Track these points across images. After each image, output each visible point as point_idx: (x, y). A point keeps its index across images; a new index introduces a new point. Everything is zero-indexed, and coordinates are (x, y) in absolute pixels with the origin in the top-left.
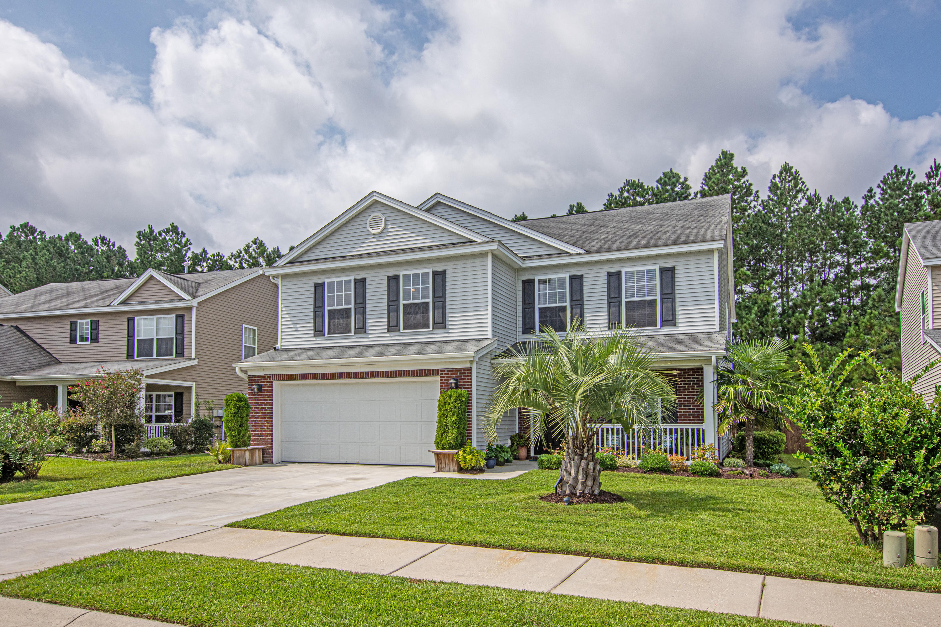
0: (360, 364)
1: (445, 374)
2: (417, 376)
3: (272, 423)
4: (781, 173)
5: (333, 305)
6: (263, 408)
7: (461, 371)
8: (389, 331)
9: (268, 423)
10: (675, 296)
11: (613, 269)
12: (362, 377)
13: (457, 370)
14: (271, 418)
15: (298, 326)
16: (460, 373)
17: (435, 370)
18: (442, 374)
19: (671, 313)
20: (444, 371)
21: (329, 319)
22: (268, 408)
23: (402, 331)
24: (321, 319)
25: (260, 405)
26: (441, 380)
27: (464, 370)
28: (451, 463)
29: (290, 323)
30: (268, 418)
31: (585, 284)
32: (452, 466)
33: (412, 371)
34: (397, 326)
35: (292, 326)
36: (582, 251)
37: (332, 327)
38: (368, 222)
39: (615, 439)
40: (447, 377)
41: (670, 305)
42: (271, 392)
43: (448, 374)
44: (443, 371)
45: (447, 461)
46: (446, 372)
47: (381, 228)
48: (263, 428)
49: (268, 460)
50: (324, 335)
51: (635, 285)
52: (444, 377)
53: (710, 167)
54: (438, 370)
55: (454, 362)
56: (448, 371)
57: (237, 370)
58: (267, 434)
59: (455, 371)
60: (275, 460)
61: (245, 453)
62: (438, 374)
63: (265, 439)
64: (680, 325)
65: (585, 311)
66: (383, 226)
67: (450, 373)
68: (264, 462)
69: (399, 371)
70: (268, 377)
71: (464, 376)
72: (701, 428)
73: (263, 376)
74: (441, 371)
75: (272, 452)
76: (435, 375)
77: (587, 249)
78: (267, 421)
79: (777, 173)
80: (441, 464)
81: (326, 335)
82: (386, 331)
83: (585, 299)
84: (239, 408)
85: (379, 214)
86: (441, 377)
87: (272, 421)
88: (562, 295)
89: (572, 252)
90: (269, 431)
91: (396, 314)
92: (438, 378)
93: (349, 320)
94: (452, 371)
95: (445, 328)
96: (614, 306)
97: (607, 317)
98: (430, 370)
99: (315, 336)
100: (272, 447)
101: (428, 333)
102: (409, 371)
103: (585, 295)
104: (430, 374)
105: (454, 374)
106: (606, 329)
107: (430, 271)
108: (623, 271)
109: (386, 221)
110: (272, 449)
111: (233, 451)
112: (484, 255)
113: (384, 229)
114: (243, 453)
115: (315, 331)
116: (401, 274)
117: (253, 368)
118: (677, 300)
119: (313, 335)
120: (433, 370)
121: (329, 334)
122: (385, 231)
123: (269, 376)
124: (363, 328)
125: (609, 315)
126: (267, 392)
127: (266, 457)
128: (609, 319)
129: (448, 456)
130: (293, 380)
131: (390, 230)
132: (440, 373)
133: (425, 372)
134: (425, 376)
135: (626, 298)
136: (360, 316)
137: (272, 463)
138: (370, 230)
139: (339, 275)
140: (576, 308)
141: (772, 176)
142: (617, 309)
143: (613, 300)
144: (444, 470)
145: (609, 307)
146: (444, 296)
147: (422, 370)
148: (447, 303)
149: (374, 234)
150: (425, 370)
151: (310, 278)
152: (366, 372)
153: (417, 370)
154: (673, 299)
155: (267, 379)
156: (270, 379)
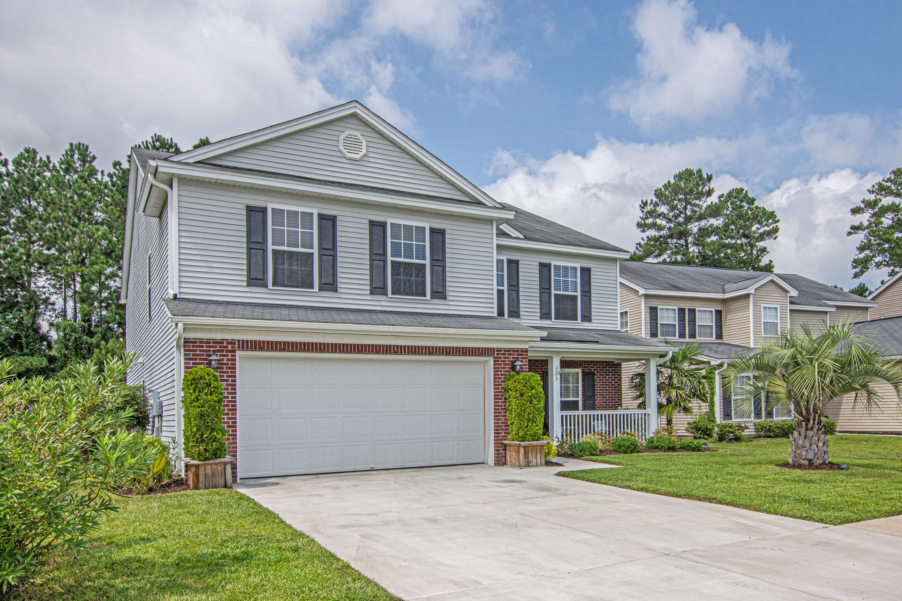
0: (396, 335)
1: (502, 354)
2: (469, 355)
3: (236, 418)
5: (282, 245)
7: (518, 351)
8: (372, 293)
9: (228, 418)
10: (591, 295)
11: (545, 260)
12: (396, 353)
13: (515, 350)
14: (234, 410)
16: (517, 355)
17: (491, 348)
18: (498, 354)
19: (588, 309)
20: (501, 351)
21: (276, 264)
23: (390, 295)
24: (260, 262)
26: (495, 361)
27: (522, 351)
30: (229, 410)
31: (520, 270)
33: (463, 348)
34: (383, 288)
36: (522, 237)
37: (280, 276)
38: (341, 139)
40: (504, 358)
41: (587, 302)
42: (233, 368)
43: (505, 354)
44: (499, 350)
46: (503, 352)
47: (361, 154)
49: (235, 477)
50: (266, 286)
51: (561, 279)
52: (501, 358)
54: (494, 349)
55: (513, 341)
56: (504, 351)
59: (513, 351)
60: (238, 478)
62: (494, 354)
64: (594, 321)
65: (521, 297)
66: (363, 151)
67: (507, 353)
70: (228, 343)
71: (521, 358)
72: (646, 412)
73: (221, 342)
74: (497, 351)
75: (237, 465)
76: (490, 355)
77: (527, 235)
78: (228, 414)
81: (270, 286)
82: (370, 293)
83: (520, 286)
86: (496, 358)
88: (501, 278)
90: (232, 431)
91: (382, 271)
92: (491, 360)
93: (310, 270)
95: (445, 298)
96: (545, 297)
97: (539, 307)
98: (485, 348)
99: (249, 285)
101: (428, 302)
102: (460, 348)
103: (520, 282)
104: (485, 354)
105: (511, 355)
106: (539, 318)
107: (427, 226)
108: (553, 263)
109: (367, 146)
112: (488, 221)
113: (365, 156)
115: (250, 278)
116: (389, 221)
118: (592, 299)
119: (244, 284)
120: (488, 348)
121: (274, 285)
122: (366, 159)
123: (232, 342)
124: (333, 284)
125: (540, 305)
126: (227, 368)
128: (541, 309)
129: (534, 448)
132: (496, 353)
133: (479, 351)
134: (478, 355)
135: (555, 290)
136: (327, 267)
137: (237, 481)
138: (344, 151)
139: (292, 201)
140: (513, 293)
142: (548, 300)
143: (545, 291)
145: (541, 297)
146: (444, 260)
147: (476, 348)
148: (447, 269)
149: (351, 159)
150: (479, 348)
152: (401, 346)
153: (469, 348)
154: (590, 297)
155: (227, 347)
156: (232, 347)
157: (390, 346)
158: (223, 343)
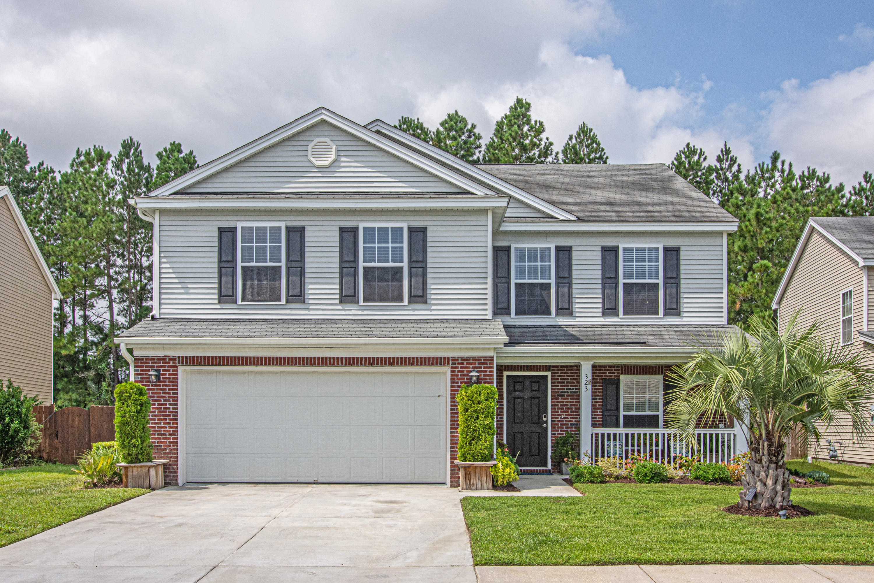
0: (330, 347)
1: (459, 364)
2: (417, 365)
3: (177, 427)
4: (579, 135)
5: (251, 260)
6: (162, 405)
7: (481, 360)
8: (341, 302)
9: (170, 427)
10: (680, 281)
11: (610, 243)
12: (332, 365)
13: (475, 359)
14: (175, 420)
15: (190, 286)
16: (479, 364)
17: (445, 358)
18: (454, 364)
19: (675, 300)
20: (457, 360)
21: (244, 280)
22: (170, 404)
23: (361, 303)
24: (230, 279)
25: (156, 401)
26: (452, 371)
27: (484, 360)
28: (484, 478)
29: (176, 281)
30: (171, 420)
31: (574, 258)
32: (485, 482)
33: (409, 358)
34: (354, 296)
35: (180, 286)
36: (573, 218)
37: (249, 291)
38: (309, 148)
39: (618, 446)
40: (461, 368)
41: (674, 290)
42: (175, 382)
43: (463, 364)
44: (455, 359)
45: (478, 475)
46: (460, 361)
47: (330, 160)
48: (162, 435)
49: (172, 480)
50: (235, 302)
51: (635, 264)
52: (457, 368)
53: (503, 115)
54: (448, 358)
55: (472, 349)
56: (462, 360)
57: (123, 347)
58: (170, 442)
59: (473, 360)
60: (180, 482)
61: (149, 471)
62: (448, 364)
63: (166, 449)
64: (685, 315)
65: (574, 291)
66: (333, 157)
67: (465, 362)
68: (166, 484)
69: (390, 358)
70: (170, 359)
71: (484, 368)
72: (732, 432)
73: (164, 358)
74: (452, 360)
75: (178, 469)
76: (444, 365)
77: (581, 216)
78: (169, 423)
79: (575, 134)
80: (470, 480)
81: (239, 302)
82: (338, 302)
83: (574, 277)
84: (141, 405)
85: (327, 140)
86: (452, 368)
87: (177, 424)
88: (545, 270)
89: (561, 218)
90: (173, 439)
91: (352, 279)
92: (447, 370)
93: (277, 283)
94: (469, 360)
95: (426, 302)
96: (609, 288)
97: (600, 301)
98: (437, 358)
99: (219, 302)
100: (177, 461)
101: (402, 308)
102: (405, 358)
103: (574, 272)
104: (437, 363)
105: (471, 364)
106: (600, 315)
107: (405, 226)
108: (621, 246)
109: (337, 151)
110: (177, 465)
111: (126, 468)
112: (483, 211)
113: (335, 161)
114: (145, 470)
115: (220, 296)
116: (361, 226)
117: (142, 346)
118: (682, 286)
119: (216, 301)
120: (441, 358)
121: (243, 300)
122: (336, 164)
123: (173, 359)
124: (301, 296)
125: (603, 298)
126: (169, 382)
127: (168, 476)
128: (603, 303)
129: (479, 469)
130: (216, 365)
131: (343, 164)
132: (451, 362)
133: (429, 361)
134: (429, 365)
135: (624, 279)
136: (295, 279)
137: (177, 484)
138: (313, 160)
139: (260, 218)
140: (563, 287)
141: (569, 137)
142: (614, 291)
143: (609, 281)
144: (474, 488)
145: (604, 288)
146: (424, 260)
147: (425, 358)
148: (429, 270)
149: (318, 167)
150: (429, 358)
151: (213, 218)
152: (338, 358)
153: (417, 358)
154: (678, 285)
155: (169, 363)
156: (173, 363)
157: (326, 358)
158: (165, 359)
